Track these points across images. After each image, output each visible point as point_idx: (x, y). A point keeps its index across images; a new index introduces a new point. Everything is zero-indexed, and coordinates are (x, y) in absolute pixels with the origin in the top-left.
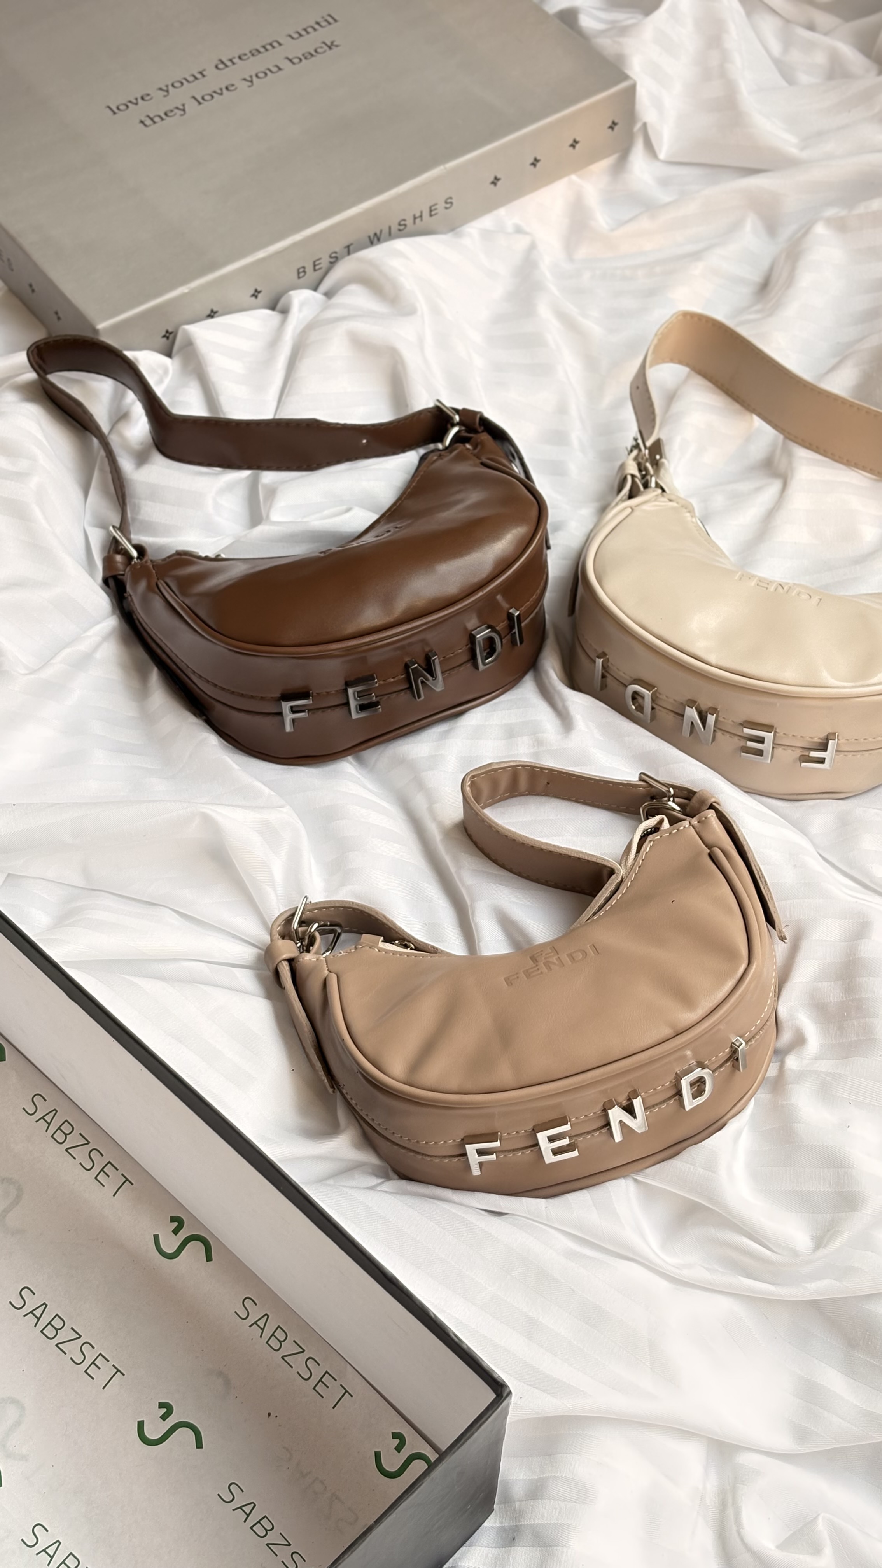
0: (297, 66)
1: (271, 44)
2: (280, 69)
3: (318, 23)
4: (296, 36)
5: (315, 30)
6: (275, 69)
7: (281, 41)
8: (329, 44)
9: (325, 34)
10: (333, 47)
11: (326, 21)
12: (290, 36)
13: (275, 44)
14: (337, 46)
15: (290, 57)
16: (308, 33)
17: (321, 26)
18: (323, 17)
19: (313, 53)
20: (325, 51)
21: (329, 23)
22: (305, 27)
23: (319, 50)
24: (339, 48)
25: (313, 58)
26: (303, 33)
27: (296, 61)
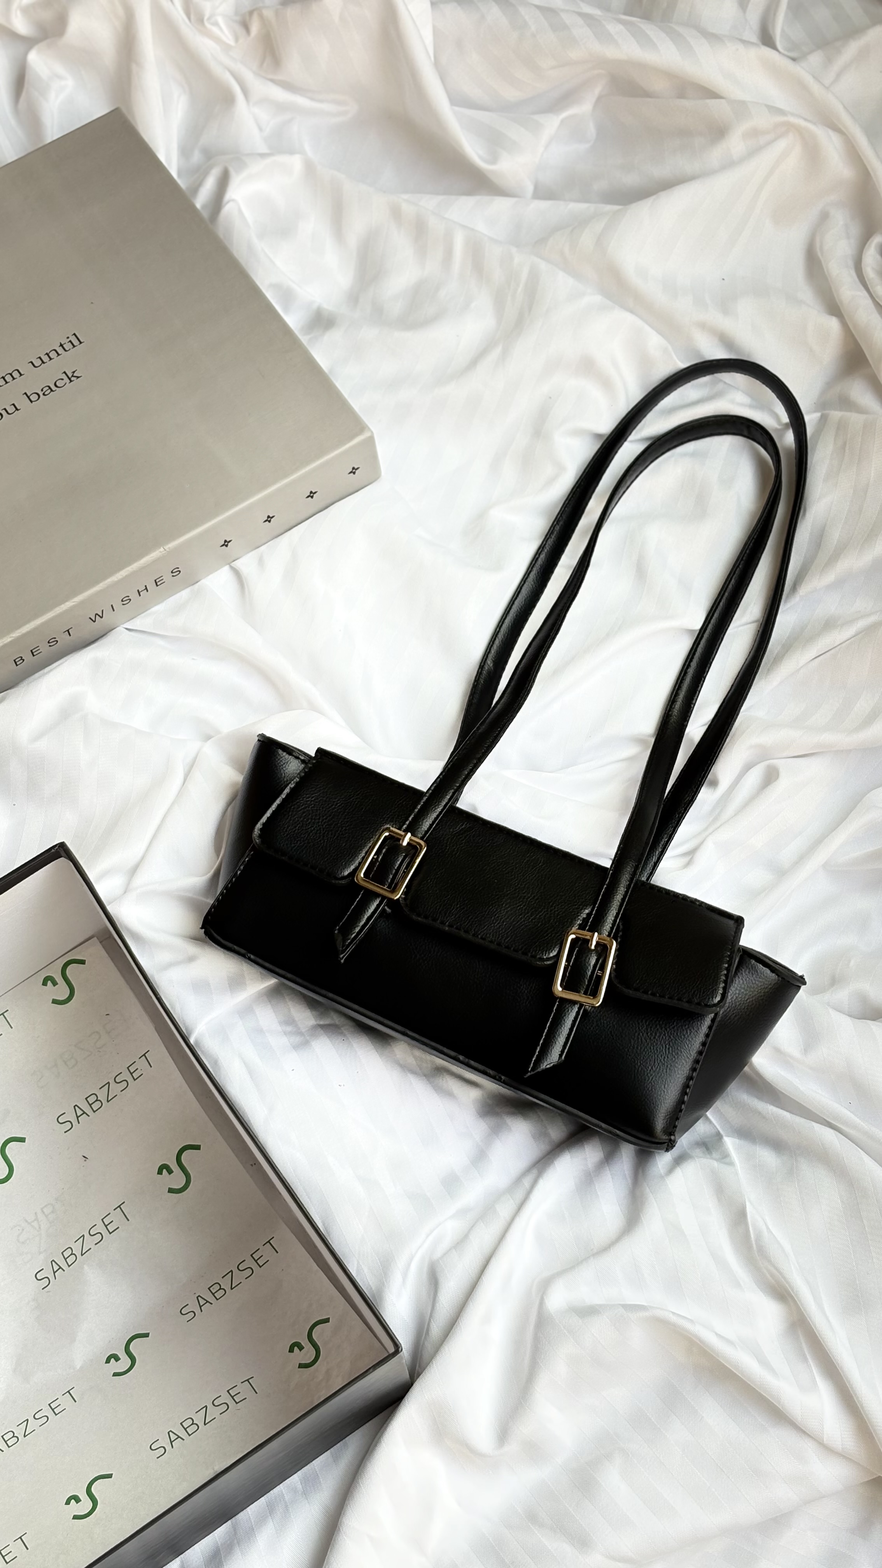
0: (33, 403)
1: (11, 374)
2: (17, 409)
3: (61, 345)
4: (37, 363)
5: (58, 355)
6: (11, 409)
7: (22, 373)
8: (70, 376)
9: (66, 362)
10: (73, 379)
11: (70, 341)
12: (32, 362)
13: (16, 374)
14: (78, 377)
15: (29, 395)
16: (51, 359)
17: (65, 350)
18: (68, 338)
19: (54, 388)
20: (66, 384)
21: (74, 346)
22: (48, 352)
23: (58, 384)
24: (79, 379)
25: (52, 393)
26: (46, 359)
27: (34, 397)
